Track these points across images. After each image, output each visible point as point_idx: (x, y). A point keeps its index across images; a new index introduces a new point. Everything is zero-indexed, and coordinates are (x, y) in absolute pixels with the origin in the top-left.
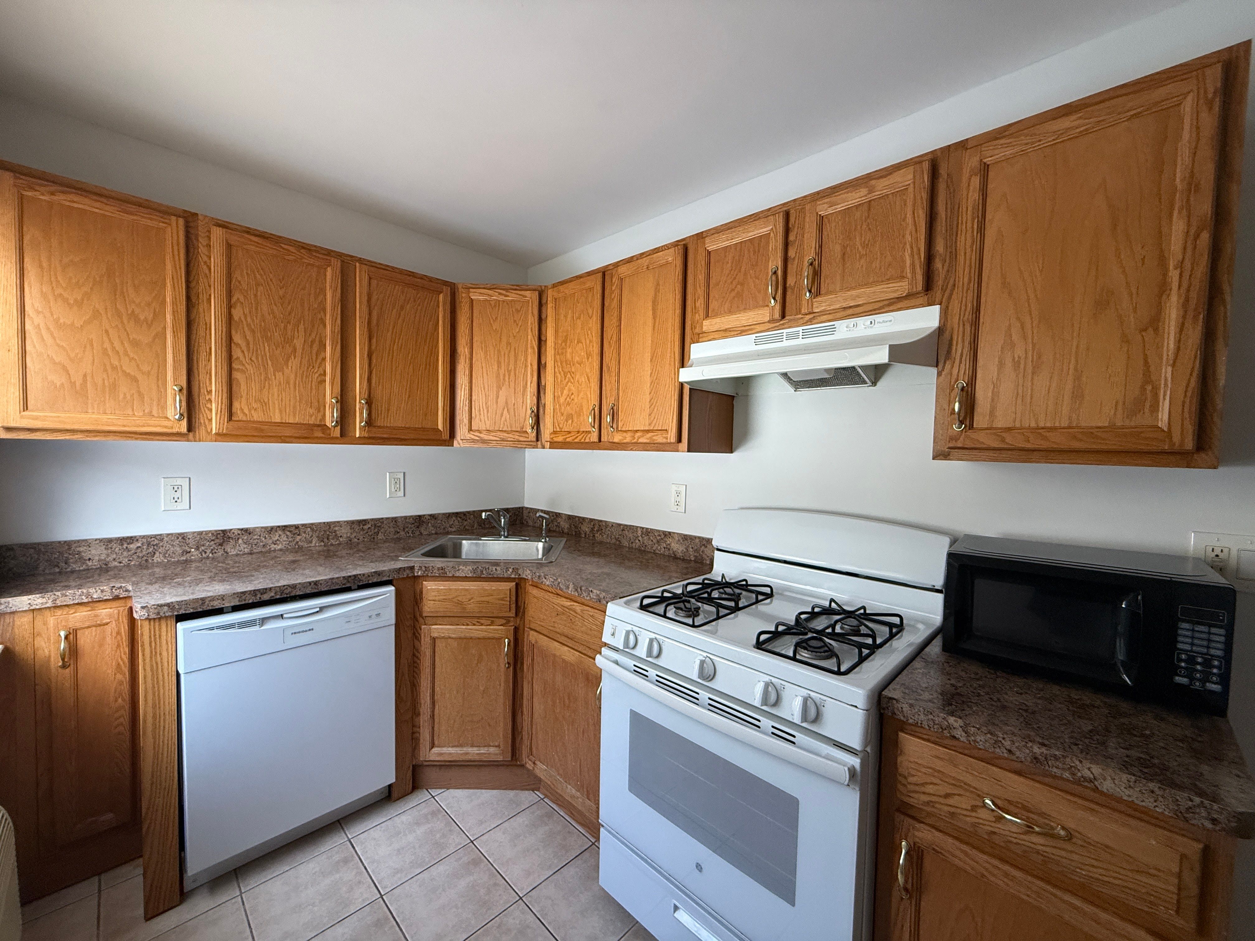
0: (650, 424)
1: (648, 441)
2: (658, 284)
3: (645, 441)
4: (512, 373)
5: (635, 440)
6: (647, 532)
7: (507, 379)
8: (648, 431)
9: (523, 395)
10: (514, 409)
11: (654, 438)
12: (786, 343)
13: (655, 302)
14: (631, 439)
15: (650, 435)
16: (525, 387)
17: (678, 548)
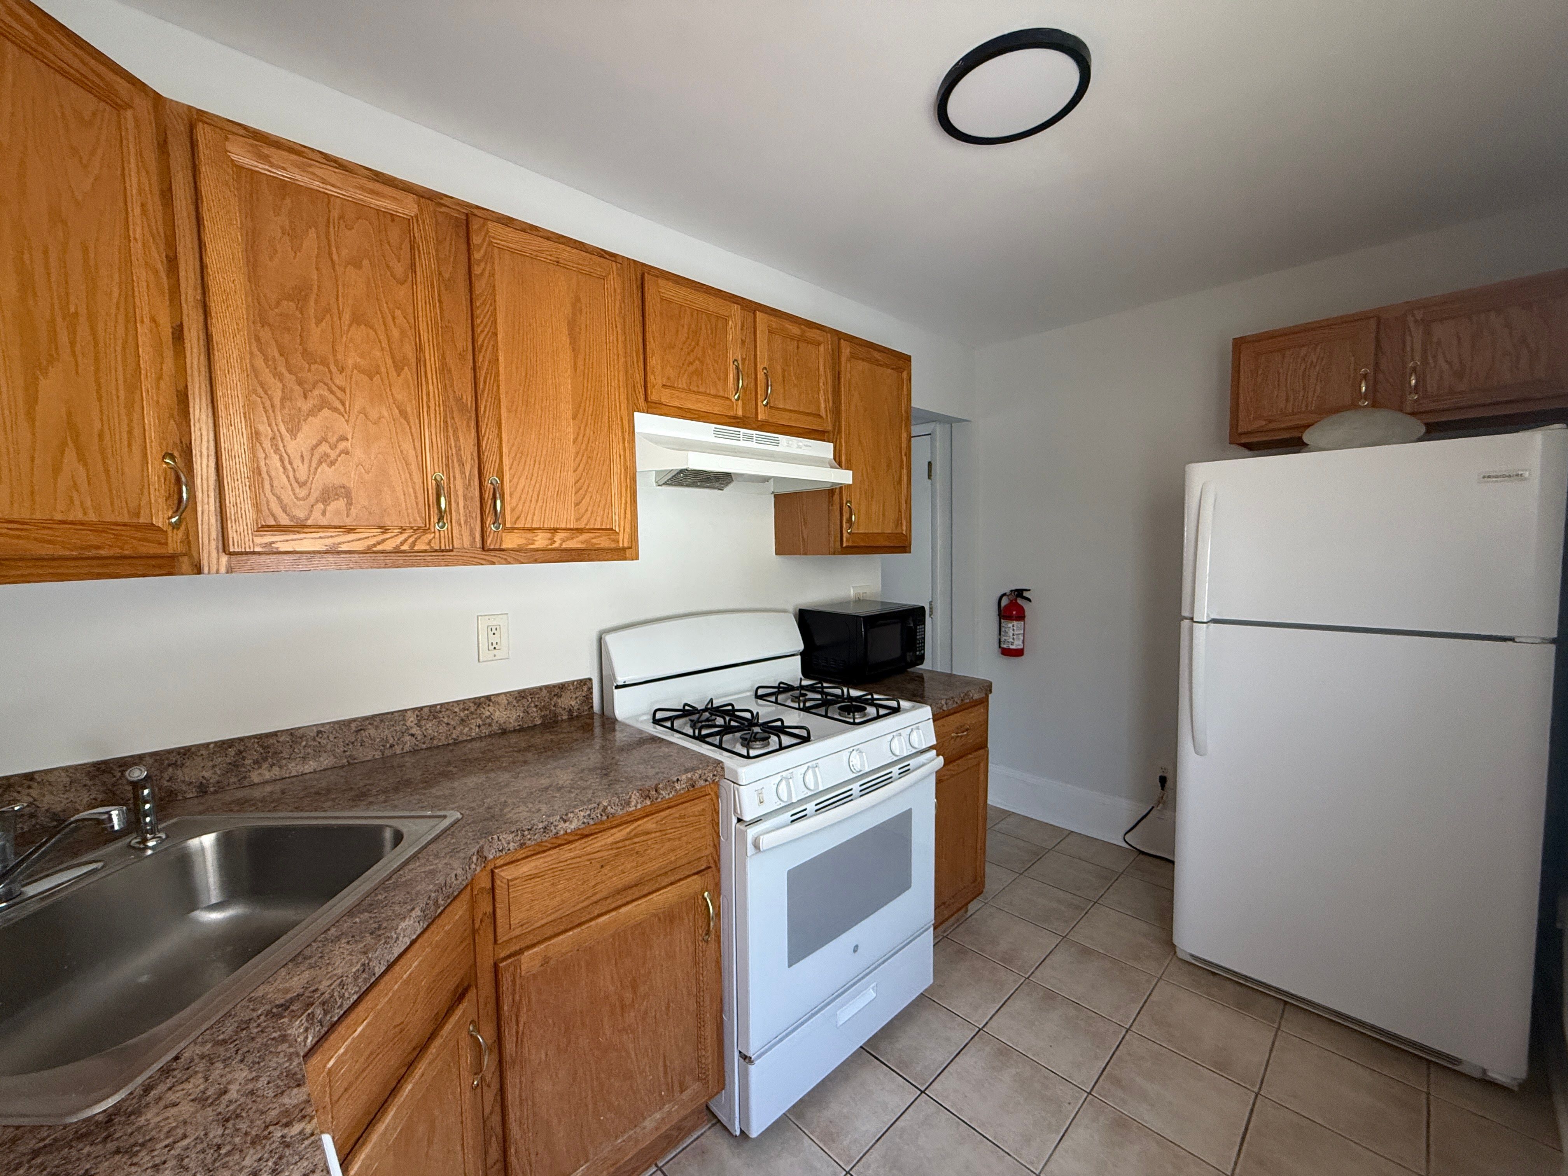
0: (578, 520)
1: (583, 546)
2: (578, 299)
3: (580, 546)
4: (83, 330)
5: (556, 545)
6: (434, 712)
7: (63, 338)
8: (580, 531)
9: (130, 406)
10: (102, 452)
11: (594, 541)
12: (742, 444)
13: (572, 325)
14: (547, 542)
15: (585, 536)
16: (133, 386)
17: (502, 716)
